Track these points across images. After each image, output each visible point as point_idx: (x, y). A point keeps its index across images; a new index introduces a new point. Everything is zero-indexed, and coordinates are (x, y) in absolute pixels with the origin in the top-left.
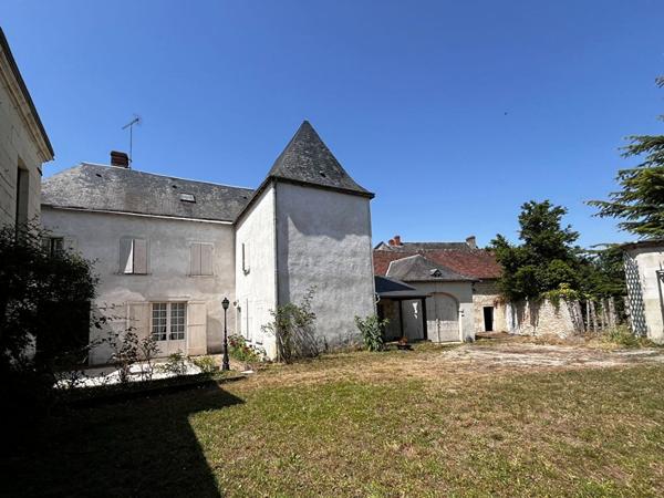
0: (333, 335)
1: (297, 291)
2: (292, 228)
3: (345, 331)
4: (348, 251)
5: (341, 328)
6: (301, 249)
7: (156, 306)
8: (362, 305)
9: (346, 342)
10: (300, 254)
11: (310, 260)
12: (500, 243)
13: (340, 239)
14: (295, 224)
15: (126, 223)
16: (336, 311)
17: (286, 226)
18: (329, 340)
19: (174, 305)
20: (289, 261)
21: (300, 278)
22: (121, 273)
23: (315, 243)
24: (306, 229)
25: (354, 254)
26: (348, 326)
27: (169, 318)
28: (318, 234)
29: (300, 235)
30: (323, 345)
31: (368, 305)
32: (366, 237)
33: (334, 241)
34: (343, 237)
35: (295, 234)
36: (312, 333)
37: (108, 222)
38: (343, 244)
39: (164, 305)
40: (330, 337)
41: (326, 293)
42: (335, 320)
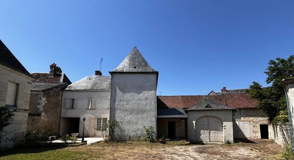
0: (134, 133)
1: (119, 115)
2: (118, 91)
3: (140, 132)
4: (143, 98)
5: (137, 131)
6: (121, 98)
7: (98, 119)
8: (149, 121)
9: (140, 137)
10: (121, 100)
11: (125, 103)
12: (256, 87)
13: (139, 93)
14: (120, 89)
15: (90, 93)
16: (136, 124)
17: (116, 90)
18: (131, 135)
19: (104, 119)
20: (116, 103)
21: (120, 110)
22: (88, 109)
23: (128, 96)
24: (123, 90)
25: (146, 99)
26: (141, 130)
27: (102, 123)
28: (129, 92)
29: (121, 93)
30: (128, 137)
31: (152, 121)
32: (153, 92)
33: (136, 94)
34: (141, 92)
35: (119, 93)
36: (124, 132)
37: (85, 93)
38: (141, 95)
39: (100, 119)
40: (132, 134)
41: (131, 116)
42: (135, 127)
